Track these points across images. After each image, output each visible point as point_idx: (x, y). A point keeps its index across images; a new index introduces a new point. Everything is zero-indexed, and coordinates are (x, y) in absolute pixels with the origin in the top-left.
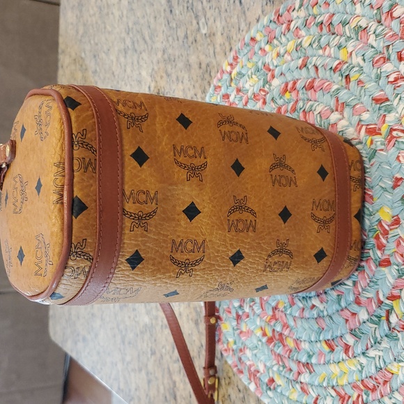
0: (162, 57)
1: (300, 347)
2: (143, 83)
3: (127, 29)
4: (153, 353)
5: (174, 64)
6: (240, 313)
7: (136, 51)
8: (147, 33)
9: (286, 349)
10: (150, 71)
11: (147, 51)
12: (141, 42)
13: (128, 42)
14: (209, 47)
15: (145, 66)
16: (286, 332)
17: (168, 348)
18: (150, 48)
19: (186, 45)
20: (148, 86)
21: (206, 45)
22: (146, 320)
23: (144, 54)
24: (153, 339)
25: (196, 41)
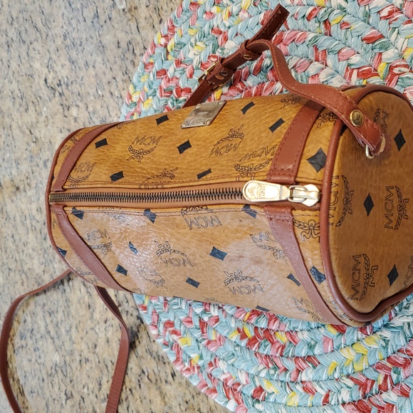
0: (62, 43)
1: (297, 339)
2: (36, 77)
3: (10, 20)
4: (69, 397)
5: (80, 48)
6: (206, 319)
7: (24, 42)
8: (39, 19)
9: (277, 345)
10: (46, 61)
11: (40, 40)
12: (31, 30)
13: (12, 33)
14: (130, 22)
15: (38, 56)
16: (274, 327)
17: (91, 386)
18: (44, 35)
19: (97, 25)
20: (43, 78)
21: (125, 21)
22: (57, 358)
23: (35, 43)
24: (68, 380)
25: (110, 19)
